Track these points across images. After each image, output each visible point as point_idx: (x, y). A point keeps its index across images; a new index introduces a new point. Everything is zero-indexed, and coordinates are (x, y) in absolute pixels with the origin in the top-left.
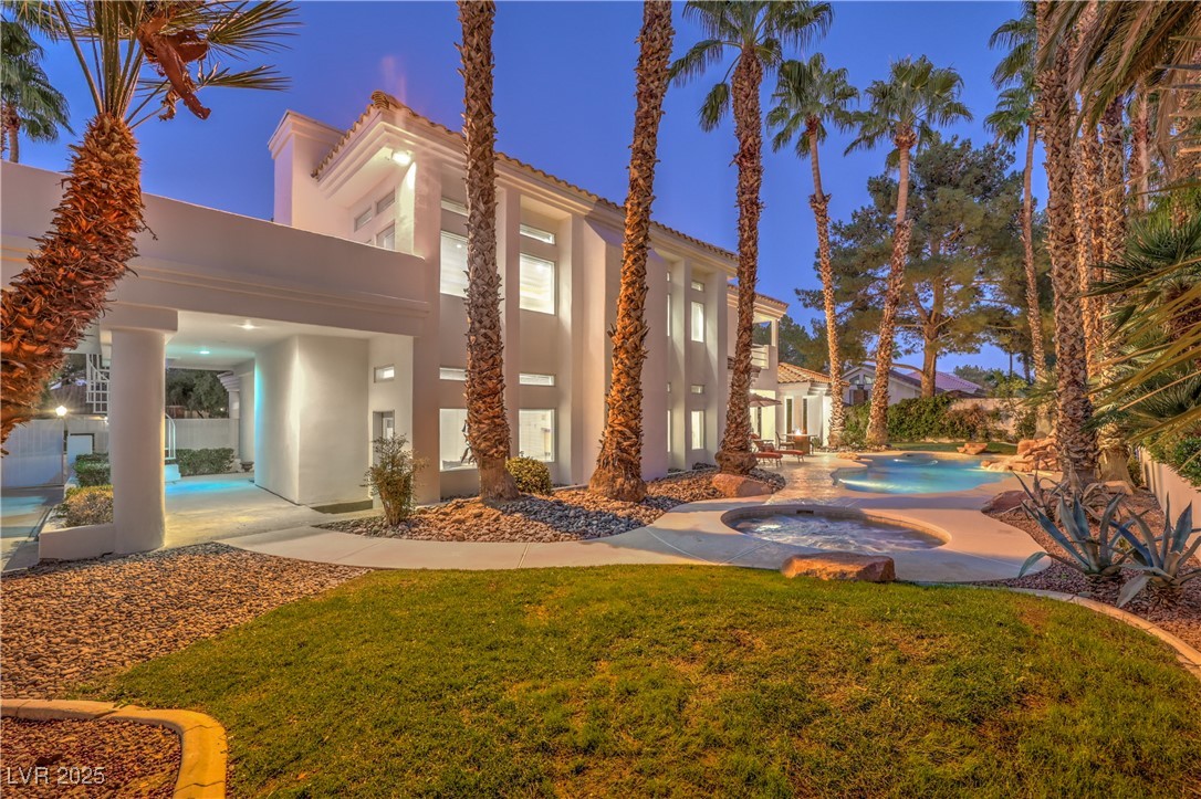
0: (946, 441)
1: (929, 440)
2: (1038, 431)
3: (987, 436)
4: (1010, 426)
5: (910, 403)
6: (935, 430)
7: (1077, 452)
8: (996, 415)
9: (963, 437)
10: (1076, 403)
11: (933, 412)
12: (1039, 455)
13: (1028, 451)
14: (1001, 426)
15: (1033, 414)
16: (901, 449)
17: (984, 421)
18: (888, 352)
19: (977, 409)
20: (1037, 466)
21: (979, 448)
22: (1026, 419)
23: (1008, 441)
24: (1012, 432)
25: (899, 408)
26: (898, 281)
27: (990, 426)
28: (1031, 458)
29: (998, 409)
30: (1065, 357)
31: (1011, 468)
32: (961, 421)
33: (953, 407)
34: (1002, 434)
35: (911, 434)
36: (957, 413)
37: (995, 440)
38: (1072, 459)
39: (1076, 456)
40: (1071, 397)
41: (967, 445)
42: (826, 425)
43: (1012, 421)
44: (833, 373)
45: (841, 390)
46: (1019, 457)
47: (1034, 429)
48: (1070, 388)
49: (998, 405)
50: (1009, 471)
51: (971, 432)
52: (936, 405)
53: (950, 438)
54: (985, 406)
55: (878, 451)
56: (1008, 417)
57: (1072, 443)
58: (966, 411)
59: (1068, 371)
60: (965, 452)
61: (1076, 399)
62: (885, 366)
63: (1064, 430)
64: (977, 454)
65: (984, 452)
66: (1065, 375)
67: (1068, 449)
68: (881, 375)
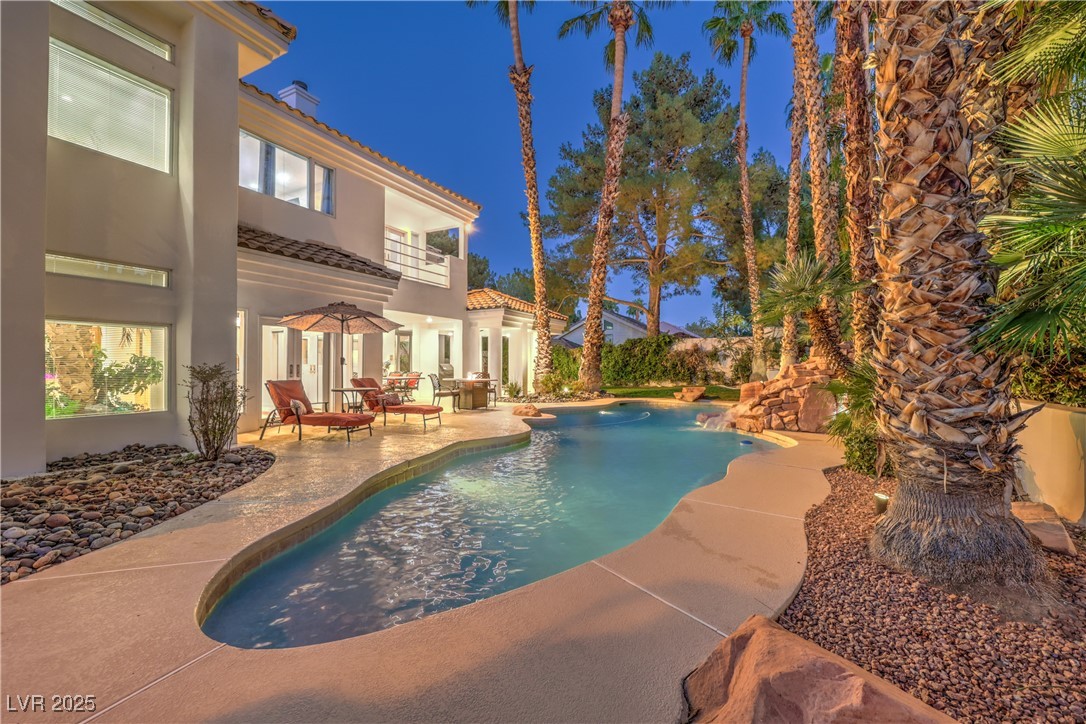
0: (669, 384)
1: (653, 384)
2: (754, 372)
3: (706, 379)
4: (726, 368)
5: (634, 343)
6: (659, 373)
7: (962, 423)
8: (714, 355)
9: (684, 380)
10: (950, 250)
11: (656, 353)
12: (771, 406)
13: (757, 400)
14: (718, 368)
15: (748, 354)
16: (616, 396)
17: (703, 362)
18: (602, 275)
19: (697, 350)
20: (770, 422)
21: (697, 393)
22: (742, 360)
23: (725, 384)
24: (729, 374)
25: (624, 349)
26: (612, 188)
27: (709, 368)
28: (760, 410)
29: (716, 348)
30: (913, 97)
31: (733, 425)
32: (682, 362)
33: (675, 347)
34: (719, 376)
35: (635, 378)
36: (678, 354)
37: (713, 383)
38: (940, 446)
39: (958, 438)
40: (933, 231)
41: (684, 389)
42: (532, 366)
43: (729, 362)
44: (538, 299)
45: (548, 321)
46: (743, 408)
47: (749, 369)
48: (931, 200)
49: (716, 344)
50: (731, 430)
51: (692, 375)
52: (659, 346)
53: (672, 381)
54: (704, 346)
55: (588, 399)
56: (725, 357)
57: (941, 389)
58: (687, 352)
59: (922, 138)
60: (681, 399)
61: (953, 234)
62: (598, 293)
63: (913, 345)
64: (695, 400)
65: (702, 397)
66: (914, 156)
67: (928, 414)
68: (595, 303)
